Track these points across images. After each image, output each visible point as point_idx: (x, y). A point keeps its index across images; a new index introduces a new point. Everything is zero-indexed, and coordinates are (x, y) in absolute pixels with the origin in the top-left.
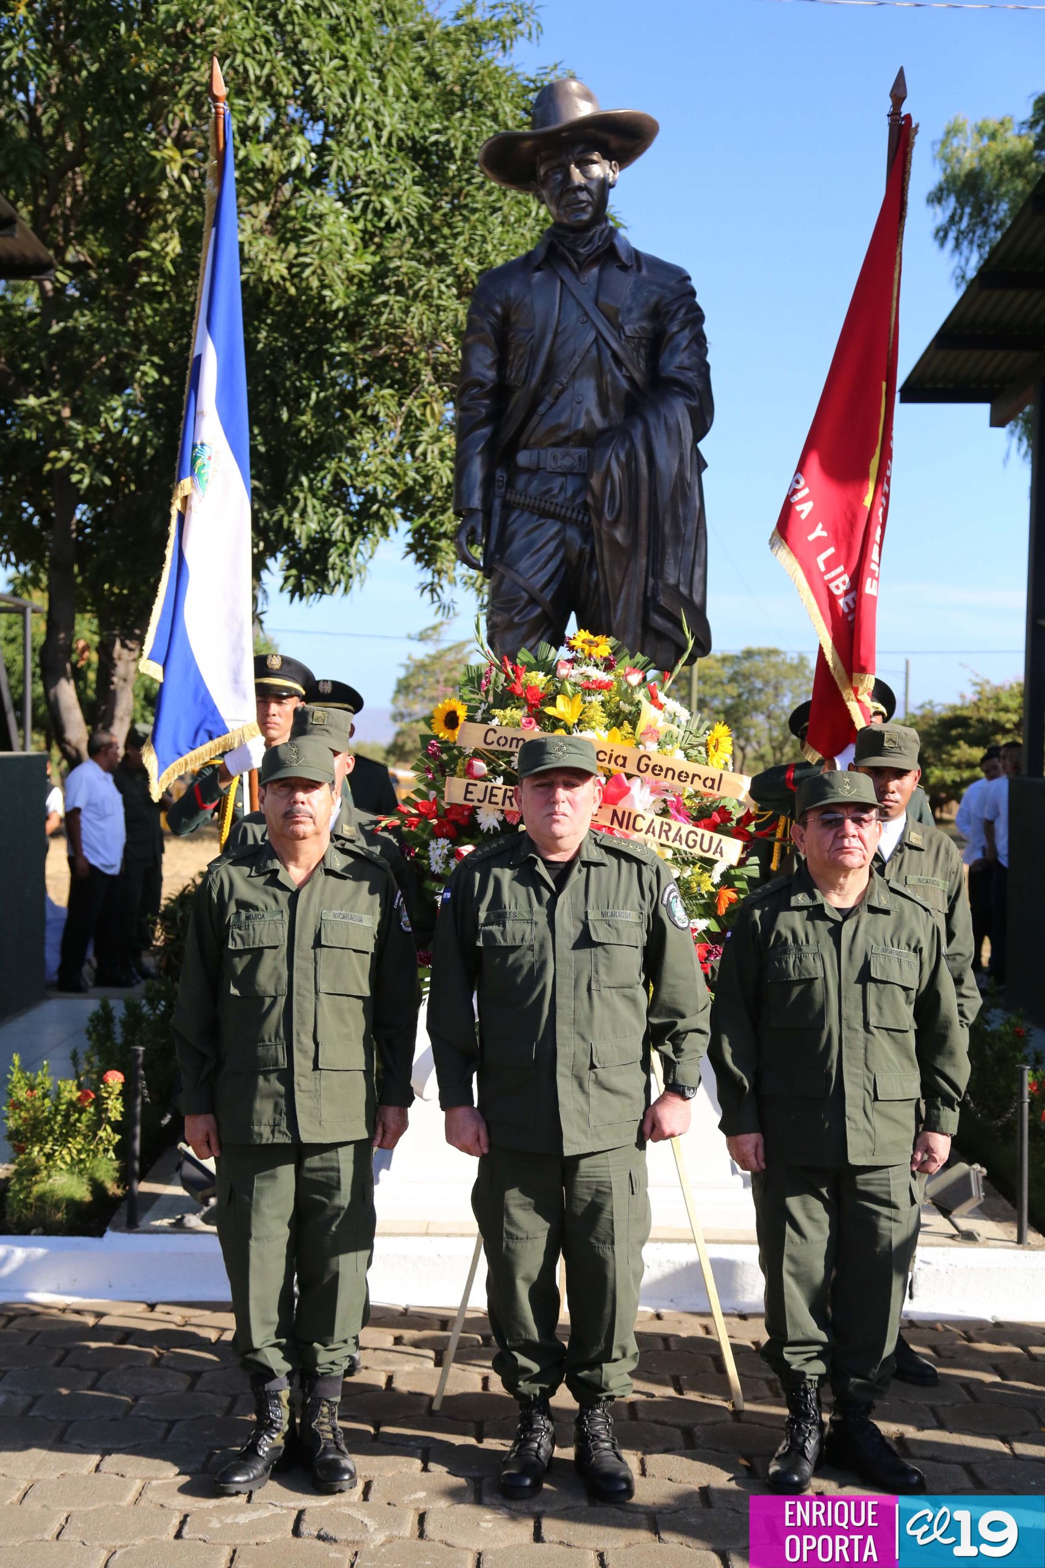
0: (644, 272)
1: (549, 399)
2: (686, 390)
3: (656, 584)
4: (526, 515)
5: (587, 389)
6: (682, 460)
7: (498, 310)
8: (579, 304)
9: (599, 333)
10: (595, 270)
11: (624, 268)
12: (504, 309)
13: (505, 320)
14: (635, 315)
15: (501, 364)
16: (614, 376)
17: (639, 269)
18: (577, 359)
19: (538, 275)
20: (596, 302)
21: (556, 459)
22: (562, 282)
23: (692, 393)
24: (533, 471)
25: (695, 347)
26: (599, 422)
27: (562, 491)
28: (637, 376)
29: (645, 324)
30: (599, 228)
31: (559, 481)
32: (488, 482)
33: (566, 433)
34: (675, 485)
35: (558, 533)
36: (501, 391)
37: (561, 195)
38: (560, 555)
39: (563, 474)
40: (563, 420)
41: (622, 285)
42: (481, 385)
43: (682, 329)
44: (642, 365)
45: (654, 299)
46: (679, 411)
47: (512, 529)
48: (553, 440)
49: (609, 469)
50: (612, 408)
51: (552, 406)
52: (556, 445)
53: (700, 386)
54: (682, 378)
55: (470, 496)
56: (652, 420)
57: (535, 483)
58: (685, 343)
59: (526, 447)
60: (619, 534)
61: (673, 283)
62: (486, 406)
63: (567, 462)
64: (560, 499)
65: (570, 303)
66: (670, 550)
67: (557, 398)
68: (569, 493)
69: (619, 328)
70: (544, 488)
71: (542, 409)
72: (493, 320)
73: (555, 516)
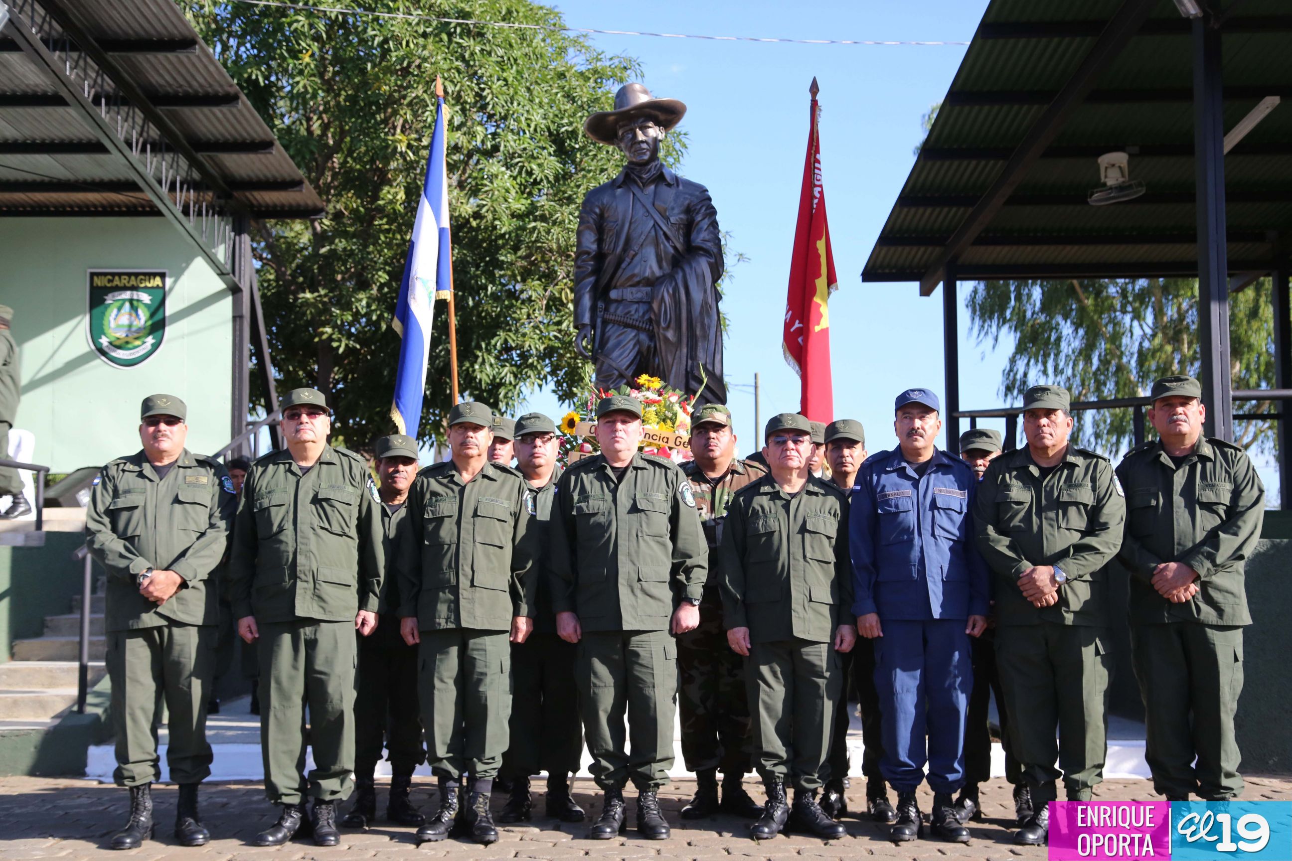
0: (681, 187)
1: (628, 260)
2: (707, 253)
3: (693, 363)
4: (616, 326)
5: (650, 254)
6: (705, 292)
7: (597, 211)
8: (644, 206)
9: (656, 222)
10: (652, 187)
11: (669, 185)
12: (600, 210)
13: (601, 216)
14: (676, 211)
15: (600, 241)
16: (665, 245)
17: (678, 186)
18: (643, 237)
19: (619, 191)
20: (654, 205)
21: (631, 294)
22: (634, 194)
23: (711, 255)
24: (619, 302)
25: (711, 229)
26: (658, 273)
27: (636, 313)
28: (679, 246)
29: (682, 216)
30: (654, 164)
31: (635, 306)
32: (594, 309)
33: (636, 279)
34: (702, 307)
35: (635, 336)
36: (600, 257)
37: (632, 146)
38: (636, 349)
39: (638, 303)
40: (636, 271)
41: (668, 194)
42: (588, 253)
43: (704, 219)
44: (681, 239)
45: (687, 202)
46: (703, 264)
47: (607, 335)
48: (630, 283)
49: (663, 297)
50: (664, 264)
51: (629, 264)
52: (631, 286)
53: (715, 251)
54: (704, 246)
55: (583, 316)
56: (687, 270)
57: (621, 308)
58: (706, 227)
59: (615, 288)
60: (670, 334)
61: (697, 193)
62: (591, 265)
63: (639, 295)
64: (636, 317)
65: (638, 205)
66: (700, 344)
67: (632, 259)
68: (641, 314)
69: (667, 219)
70: (626, 311)
71: (623, 266)
72: (594, 216)
73: (632, 327)
